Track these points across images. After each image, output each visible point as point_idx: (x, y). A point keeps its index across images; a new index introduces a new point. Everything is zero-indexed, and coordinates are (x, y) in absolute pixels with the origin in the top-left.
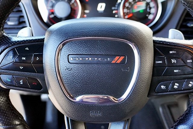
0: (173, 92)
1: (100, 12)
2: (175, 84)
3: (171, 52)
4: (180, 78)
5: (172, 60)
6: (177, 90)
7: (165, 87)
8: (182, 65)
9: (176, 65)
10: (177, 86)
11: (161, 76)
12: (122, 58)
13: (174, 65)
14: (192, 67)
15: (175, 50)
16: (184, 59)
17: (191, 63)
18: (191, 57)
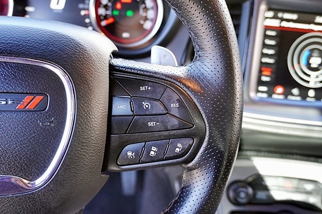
0: (149, 164)
1: (56, 11)
2: (152, 149)
3: (143, 88)
4: (160, 136)
5: (143, 103)
6: (155, 159)
7: (134, 154)
8: (160, 112)
9: (150, 113)
10: (155, 152)
11: (126, 133)
12: (39, 98)
13: (148, 114)
14: (178, 116)
15: (150, 84)
16: (166, 102)
17: (176, 109)
18: (178, 97)
